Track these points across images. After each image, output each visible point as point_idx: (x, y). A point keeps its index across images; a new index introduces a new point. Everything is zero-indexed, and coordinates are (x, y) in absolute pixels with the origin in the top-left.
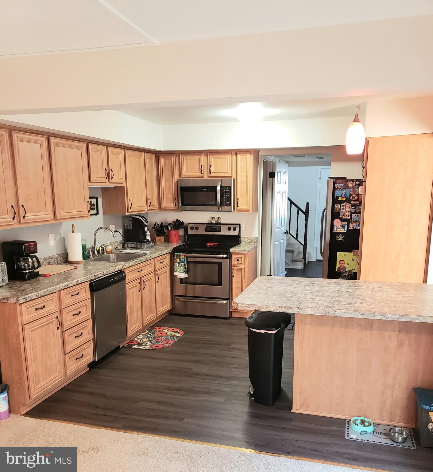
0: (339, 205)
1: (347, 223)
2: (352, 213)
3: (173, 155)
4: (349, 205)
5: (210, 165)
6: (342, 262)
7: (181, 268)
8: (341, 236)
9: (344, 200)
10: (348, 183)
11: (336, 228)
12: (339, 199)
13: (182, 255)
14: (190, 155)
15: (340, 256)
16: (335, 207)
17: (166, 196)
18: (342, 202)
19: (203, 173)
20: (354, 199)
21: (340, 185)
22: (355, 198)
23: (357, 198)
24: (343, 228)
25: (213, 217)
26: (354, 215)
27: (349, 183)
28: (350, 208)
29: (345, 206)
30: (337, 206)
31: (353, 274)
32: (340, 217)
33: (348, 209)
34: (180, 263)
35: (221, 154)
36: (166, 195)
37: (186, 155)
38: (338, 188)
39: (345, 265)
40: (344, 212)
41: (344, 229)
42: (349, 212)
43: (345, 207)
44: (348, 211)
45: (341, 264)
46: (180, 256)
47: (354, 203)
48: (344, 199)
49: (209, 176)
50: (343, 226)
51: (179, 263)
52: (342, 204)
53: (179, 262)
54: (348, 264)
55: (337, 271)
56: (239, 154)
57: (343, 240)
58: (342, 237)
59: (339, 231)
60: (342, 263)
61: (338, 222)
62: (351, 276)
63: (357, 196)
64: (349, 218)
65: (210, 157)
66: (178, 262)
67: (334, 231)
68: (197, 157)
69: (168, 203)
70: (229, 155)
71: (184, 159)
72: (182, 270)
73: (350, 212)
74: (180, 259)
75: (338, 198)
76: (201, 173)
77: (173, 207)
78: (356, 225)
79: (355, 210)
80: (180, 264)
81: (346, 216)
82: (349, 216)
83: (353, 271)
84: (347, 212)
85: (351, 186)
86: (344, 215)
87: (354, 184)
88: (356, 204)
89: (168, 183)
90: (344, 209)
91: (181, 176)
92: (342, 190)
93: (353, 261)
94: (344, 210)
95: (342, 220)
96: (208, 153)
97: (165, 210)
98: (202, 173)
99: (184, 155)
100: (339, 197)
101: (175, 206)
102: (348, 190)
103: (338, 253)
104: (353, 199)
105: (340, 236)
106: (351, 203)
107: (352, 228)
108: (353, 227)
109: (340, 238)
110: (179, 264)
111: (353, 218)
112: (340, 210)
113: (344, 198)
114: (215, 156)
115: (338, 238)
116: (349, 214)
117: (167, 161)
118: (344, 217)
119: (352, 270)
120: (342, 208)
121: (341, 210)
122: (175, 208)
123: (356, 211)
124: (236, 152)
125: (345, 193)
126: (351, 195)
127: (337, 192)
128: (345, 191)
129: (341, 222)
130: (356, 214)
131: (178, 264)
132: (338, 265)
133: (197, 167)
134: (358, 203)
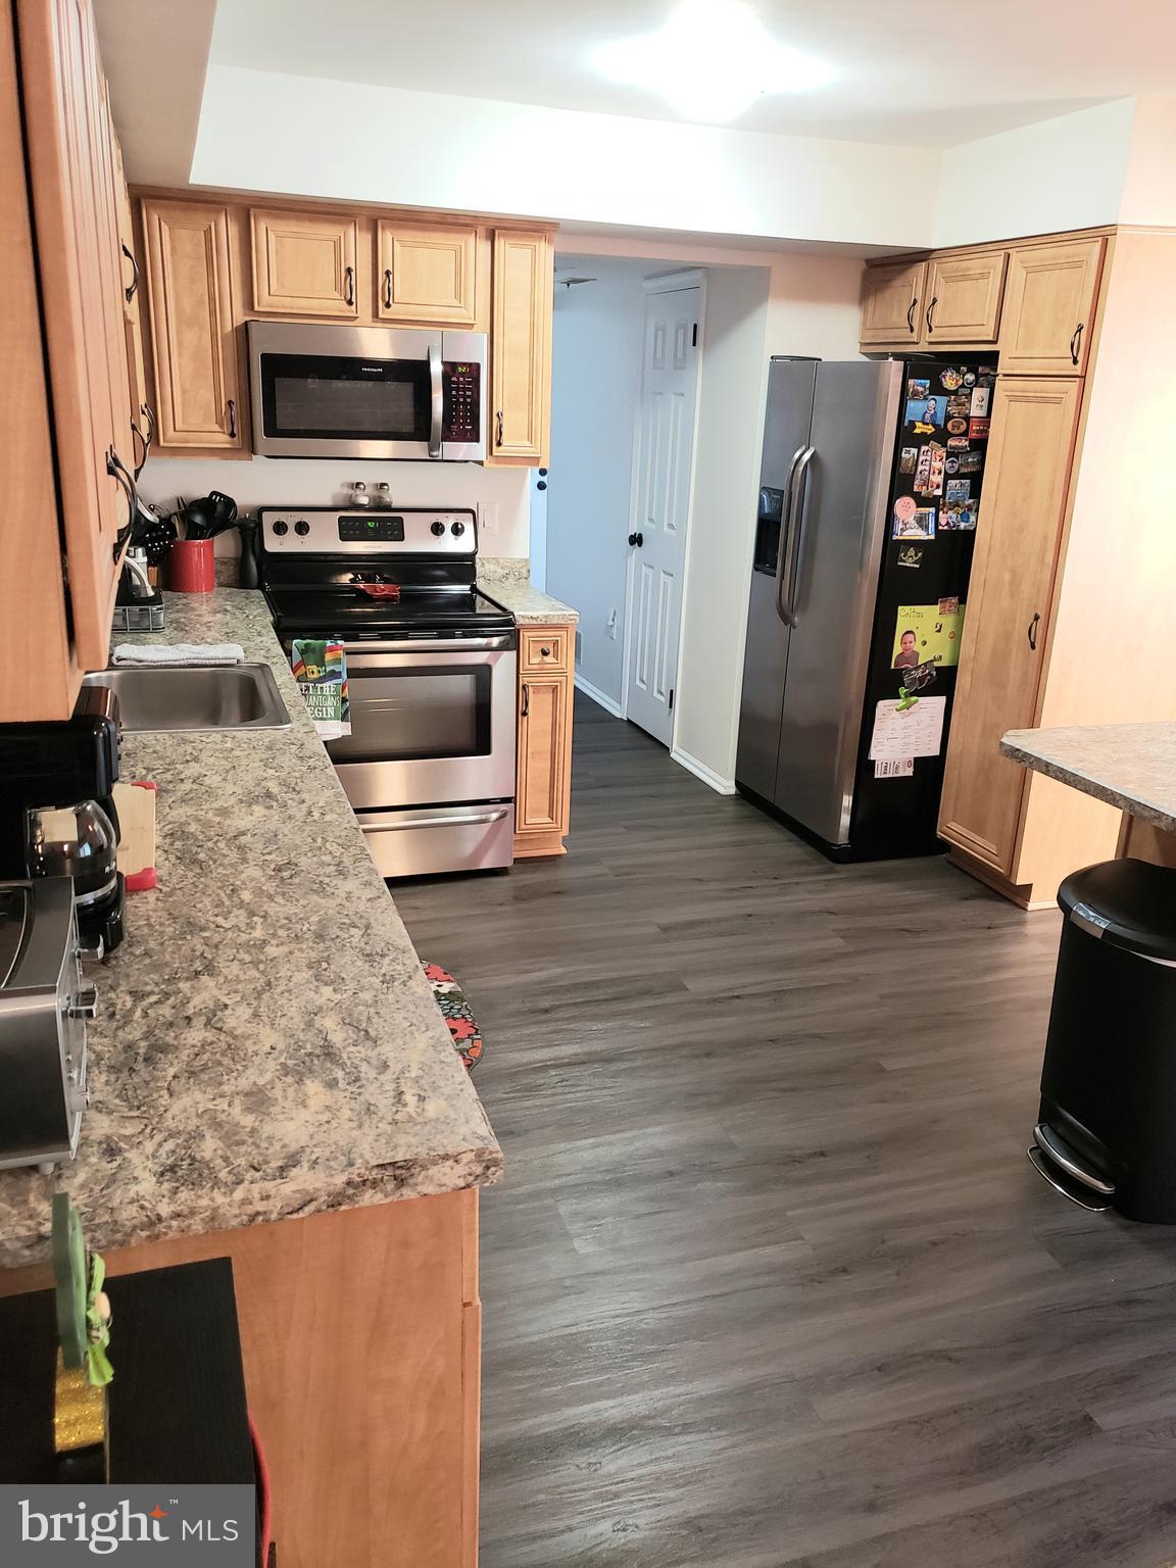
0: (914, 451)
1: (933, 510)
2: (948, 477)
3: (218, 212)
4: (942, 452)
5: (388, 273)
6: (910, 636)
7: (326, 700)
8: (913, 554)
9: (929, 432)
10: (944, 377)
11: (901, 526)
12: (917, 431)
13: (331, 649)
14: (298, 219)
15: (908, 617)
16: (903, 455)
17: (184, 392)
18: (924, 439)
19: (354, 300)
20: (956, 432)
21: (922, 381)
22: (959, 428)
23: (963, 427)
24: (921, 526)
25: (358, 484)
26: (952, 483)
27: (947, 378)
28: (944, 460)
29: (929, 453)
30: (908, 454)
31: (934, 673)
32: (916, 489)
33: (937, 465)
34: (321, 680)
35: (433, 230)
36: (182, 386)
37: (277, 217)
38: (915, 393)
39: (917, 647)
40: (927, 473)
41: (926, 528)
42: (940, 473)
43: (929, 458)
44: (937, 472)
45: (905, 643)
46: (323, 651)
47: (957, 443)
48: (930, 430)
49: (381, 315)
50: (921, 521)
51: (316, 681)
52: (924, 448)
53: (316, 676)
54: (924, 643)
55: (893, 667)
56: (504, 236)
57: (918, 566)
58: (916, 555)
59: (908, 538)
60: (910, 640)
61: (906, 507)
62: (929, 680)
63: (964, 422)
64: (939, 492)
65: (386, 237)
66: (310, 676)
67: (895, 537)
68: (330, 231)
69: (195, 421)
70: (465, 236)
71: (265, 231)
72: (331, 711)
73: (942, 475)
74: (321, 663)
75: (912, 424)
76: (345, 303)
77: (222, 440)
78: (954, 516)
79: (956, 466)
80: (324, 685)
81: (932, 486)
82: (938, 487)
83: (936, 664)
84: (934, 472)
85: (953, 388)
86: (926, 483)
87: (960, 382)
88: (962, 448)
89: (190, 336)
90: (928, 463)
91: (256, 308)
92: (925, 398)
93: (939, 631)
94: (927, 468)
95: (922, 501)
96: (376, 219)
97: (175, 451)
98: (350, 303)
99: (269, 215)
100: (917, 424)
101: (226, 438)
102: (942, 400)
103: (900, 608)
104: (954, 432)
105: (912, 552)
106: (949, 443)
107: (946, 528)
108: (948, 524)
109: (910, 560)
110: (320, 685)
111: (948, 493)
112: (916, 466)
113: (930, 427)
114: (408, 236)
115: (904, 561)
116: (938, 479)
117: (183, 234)
118: (924, 491)
119: (935, 660)
120: (922, 458)
121: (920, 468)
122: (229, 446)
123: (958, 469)
124: (494, 229)
125: (933, 412)
126: (948, 417)
127: (911, 404)
128: (933, 402)
129: (918, 506)
130: (958, 481)
131: (311, 685)
132: (897, 649)
133: (328, 275)
134: (967, 443)
